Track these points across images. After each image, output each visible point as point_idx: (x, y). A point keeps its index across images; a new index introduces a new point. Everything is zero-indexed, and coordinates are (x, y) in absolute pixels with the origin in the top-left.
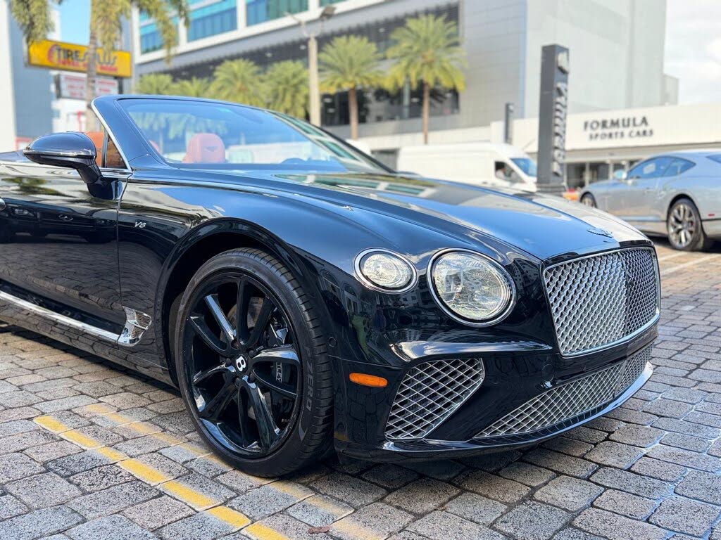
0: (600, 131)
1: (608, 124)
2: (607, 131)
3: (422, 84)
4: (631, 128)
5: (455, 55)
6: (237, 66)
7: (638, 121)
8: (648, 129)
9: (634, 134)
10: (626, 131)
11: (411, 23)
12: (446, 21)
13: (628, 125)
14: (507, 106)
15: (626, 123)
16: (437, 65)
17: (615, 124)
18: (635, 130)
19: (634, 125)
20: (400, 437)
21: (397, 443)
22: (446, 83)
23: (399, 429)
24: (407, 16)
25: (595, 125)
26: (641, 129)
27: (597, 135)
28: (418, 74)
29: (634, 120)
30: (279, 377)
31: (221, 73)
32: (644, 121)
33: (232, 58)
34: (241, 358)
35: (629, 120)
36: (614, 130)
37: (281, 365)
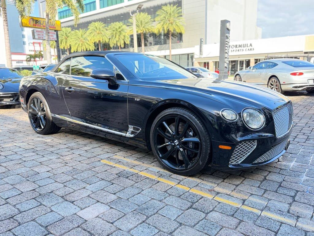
0: (235, 49)
1: (238, 46)
2: (237, 49)
3: (169, 31)
4: (246, 48)
5: (181, 20)
6: (97, 24)
7: (249, 45)
8: (252, 48)
9: (247, 50)
10: (244, 49)
11: (164, 8)
12: (177, 7)
13: (245, 47)
14: (201, 39)
15: (244, 46)
16: (174, 24)
17: (240, 46)
18: (248, 48)
19: (247, 46)
20: (233, 163)
21: (233, 165)
22: (178, 31)
23: (233, 161)
24: (162, 5)
25: (233, 47)
26: (250, 48)
27: (234, 50)
28: (167, 27)
29: (247, 44)
30: (191, 146)
31: (91, 27)
32: (251, 45)
33: (95, 21)
34: (177, 141)
35: (245, 45)
36: (240, 48)
37: (191, 143)
